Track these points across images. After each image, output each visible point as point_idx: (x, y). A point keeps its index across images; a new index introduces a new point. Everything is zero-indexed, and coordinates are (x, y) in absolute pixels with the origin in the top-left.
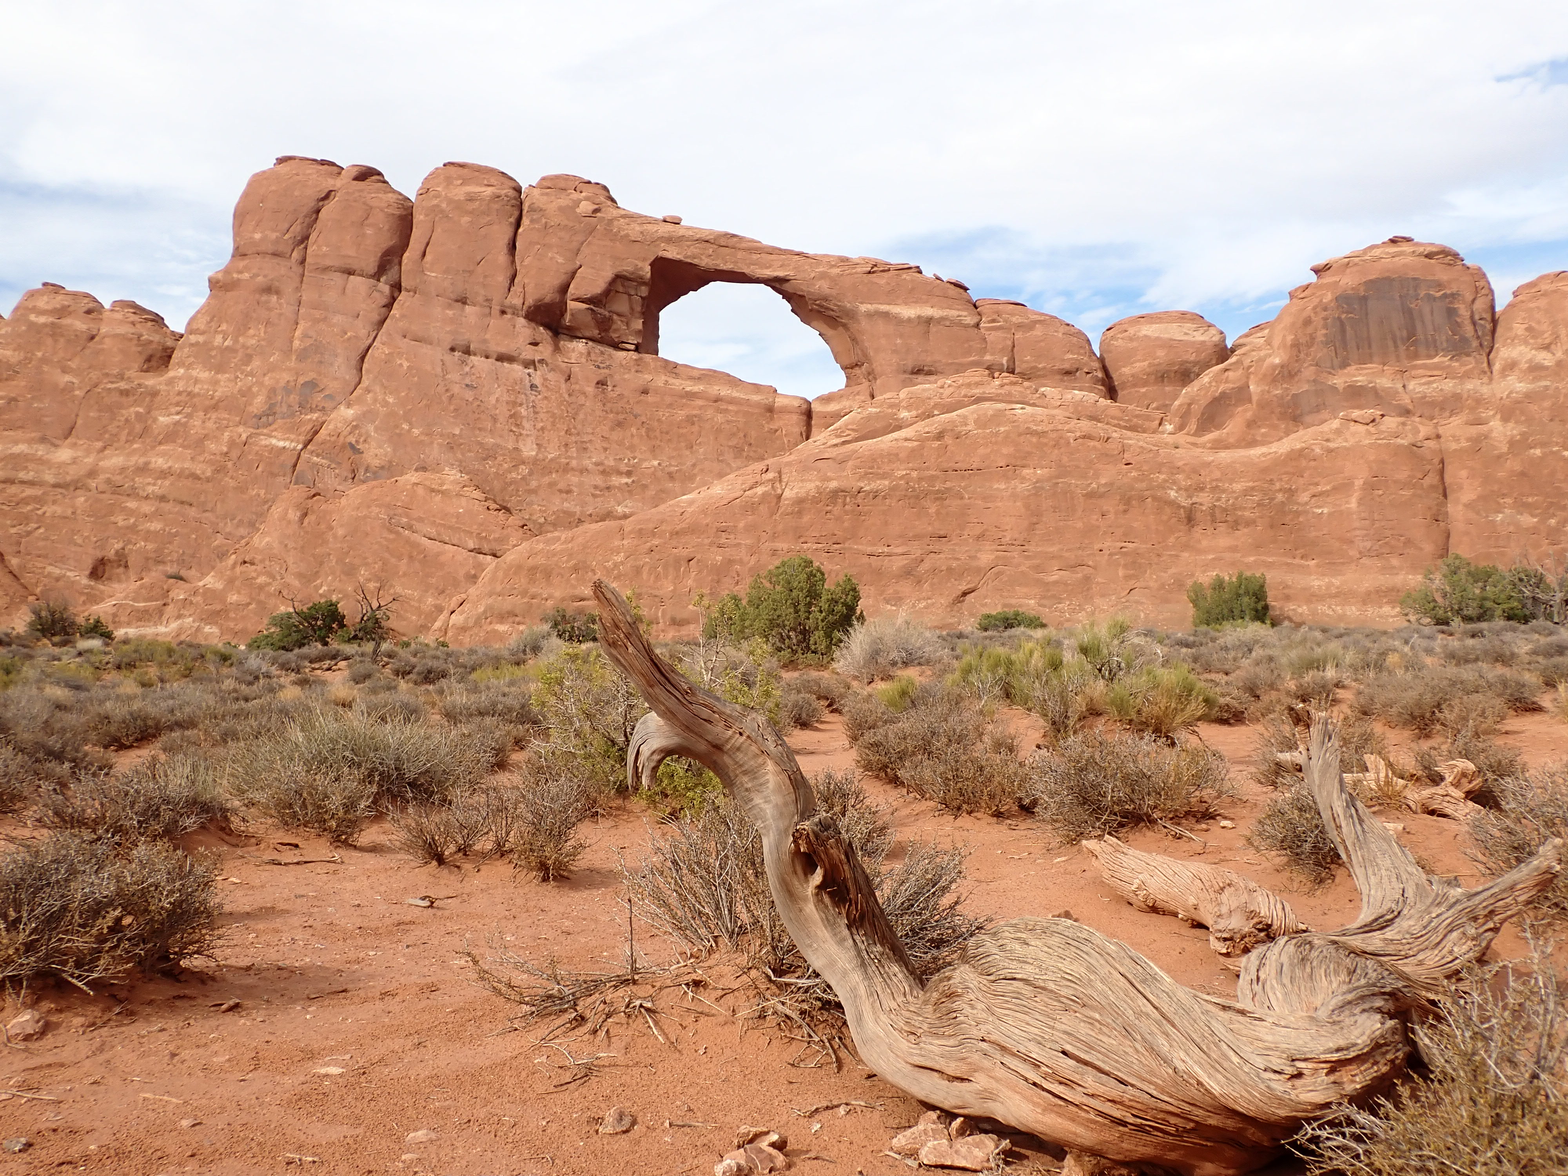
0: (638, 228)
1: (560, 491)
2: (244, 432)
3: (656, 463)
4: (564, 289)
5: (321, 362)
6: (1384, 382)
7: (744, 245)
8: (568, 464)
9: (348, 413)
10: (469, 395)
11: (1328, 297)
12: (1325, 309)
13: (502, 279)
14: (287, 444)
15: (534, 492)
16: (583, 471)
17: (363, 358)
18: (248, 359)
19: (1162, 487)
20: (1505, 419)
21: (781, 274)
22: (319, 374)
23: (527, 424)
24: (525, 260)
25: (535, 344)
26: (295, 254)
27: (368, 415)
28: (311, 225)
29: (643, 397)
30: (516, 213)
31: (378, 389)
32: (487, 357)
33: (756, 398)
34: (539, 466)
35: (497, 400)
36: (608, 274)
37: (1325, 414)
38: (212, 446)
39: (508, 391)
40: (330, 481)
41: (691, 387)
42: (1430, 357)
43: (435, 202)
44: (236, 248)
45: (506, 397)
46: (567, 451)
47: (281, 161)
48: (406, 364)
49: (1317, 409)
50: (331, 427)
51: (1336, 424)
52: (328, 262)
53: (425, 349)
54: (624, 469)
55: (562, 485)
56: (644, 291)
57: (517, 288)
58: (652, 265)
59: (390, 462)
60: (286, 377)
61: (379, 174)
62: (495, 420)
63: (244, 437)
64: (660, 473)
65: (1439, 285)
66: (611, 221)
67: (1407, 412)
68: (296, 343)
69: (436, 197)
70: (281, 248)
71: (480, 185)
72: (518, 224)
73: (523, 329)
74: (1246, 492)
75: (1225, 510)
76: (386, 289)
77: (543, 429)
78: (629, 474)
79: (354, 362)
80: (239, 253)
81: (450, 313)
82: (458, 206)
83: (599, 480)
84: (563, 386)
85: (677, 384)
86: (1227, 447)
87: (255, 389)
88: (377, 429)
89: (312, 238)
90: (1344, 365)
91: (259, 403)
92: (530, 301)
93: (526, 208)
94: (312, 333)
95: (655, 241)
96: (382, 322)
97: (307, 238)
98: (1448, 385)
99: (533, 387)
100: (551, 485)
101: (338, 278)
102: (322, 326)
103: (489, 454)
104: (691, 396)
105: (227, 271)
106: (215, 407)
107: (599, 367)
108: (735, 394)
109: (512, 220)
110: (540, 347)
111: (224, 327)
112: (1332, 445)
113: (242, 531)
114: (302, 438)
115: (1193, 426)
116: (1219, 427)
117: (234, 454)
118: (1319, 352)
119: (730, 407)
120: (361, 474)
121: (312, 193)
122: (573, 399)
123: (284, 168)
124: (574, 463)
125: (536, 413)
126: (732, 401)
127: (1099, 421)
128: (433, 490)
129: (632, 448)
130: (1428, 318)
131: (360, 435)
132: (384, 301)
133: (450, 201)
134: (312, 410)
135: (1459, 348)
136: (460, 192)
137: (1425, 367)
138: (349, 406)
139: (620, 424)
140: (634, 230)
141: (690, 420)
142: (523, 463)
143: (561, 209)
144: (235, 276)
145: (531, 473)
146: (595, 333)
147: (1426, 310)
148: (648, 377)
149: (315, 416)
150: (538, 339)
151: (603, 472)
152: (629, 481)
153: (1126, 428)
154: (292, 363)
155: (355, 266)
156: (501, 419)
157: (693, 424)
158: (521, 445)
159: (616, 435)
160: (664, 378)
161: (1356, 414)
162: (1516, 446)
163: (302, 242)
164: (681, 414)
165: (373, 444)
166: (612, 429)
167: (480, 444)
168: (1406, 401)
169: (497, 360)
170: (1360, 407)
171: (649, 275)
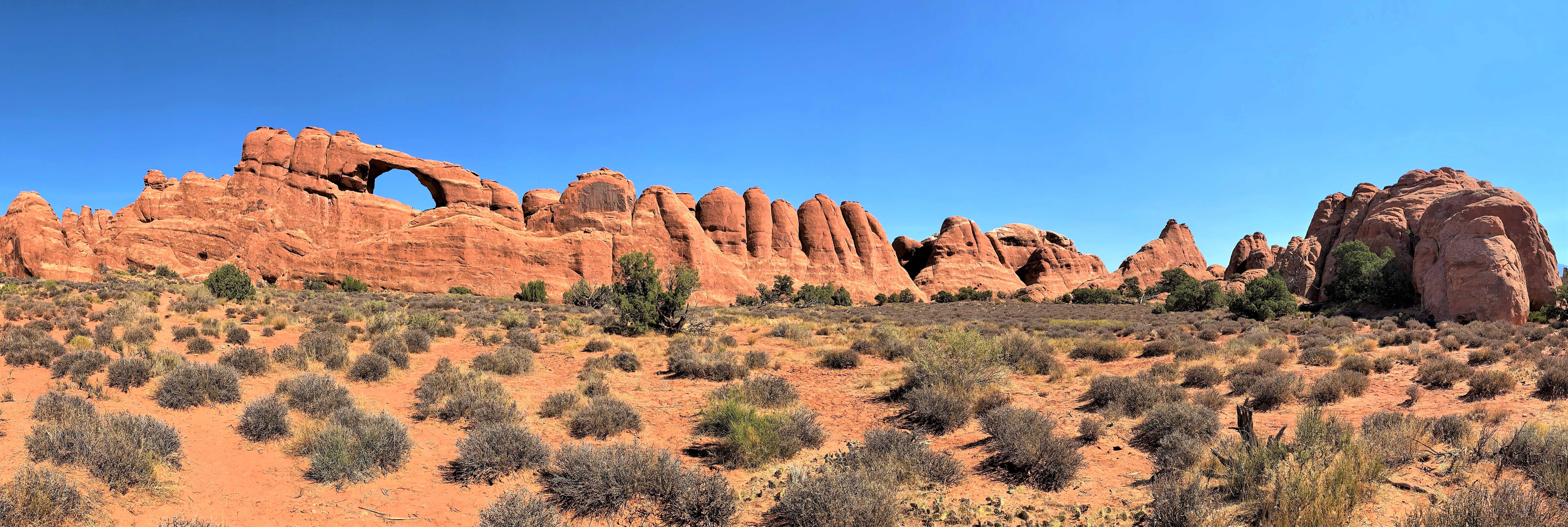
2: (240, 216)
3: (367, 230)
4: (341, 171)
5: (265, 194)
6: (597, 219)
7: (402, 156)
10: (308, 205)
13: (320, 166)
15: (327, 237)
16: (343, 232)
17: (277, 192)
21: (413, 166)
22: (264, 197)
23: (326, 216)
24: (329, 160)
25: (331, 189)
26: (259, 159)
28: (264, 149)
29: (365, 208)
31: (281, 202)
33: (404, 209)
34: (329, 229)
35: (317, 207)
36: (356, 166)
37: (577, 228)
38: (231, 220)
39: (322, 204)
40: (264, 232)
43: (302, 140)
45: (320, 207)
48: (289, 195)
49: (575, 226)
51: (580, 232)
52: (268, 161)
53: (297, 190)
54: (356, 232)
55: (335, 236)
56: (368, 172)
57: (327, 170)
58: (370, 162)
60: (254, 198)
62: (316, 215)
64: (368, 234)
66: (357, 147)
70: (255, 157)
71: (316, 134)
73: (327, 183)
76: (285, 170)
78: (358, 234)
79: (274, 194)
81: (306, 178)
82: (308, 142)
83: (348, 236)
84: (339, 204)
85: (377, 204)
88: (279, 215)
92: (330, 175)
93: (331, 142)
94: (262, 184)
95: (372, 154)
96: (283, 181)
97: (263, 153)
99: (329, 203)
100: (332, 236)
101: (272, 167)
103: (313, 225)
104: (381, 207)
107: (353, 199)
108: (397, 208)
109: (326, 146)
112: (578, 239)
114: (257, 218)
117: (237, 223)
119: (394, 212)
120: (274, 230)
122: (341, 208)
125: (329, 212)
126: (394, 210)
131: (274, 217)
132: (285, 174)
133: (306, 140)
134: (261, 209)
136: (309, 137)
138: (272, 208)
140: (365, 150)
143: (341, 143)
144: (242, 166)
145: (326, 232)
146: (352, 186)
148: (367, 201)
151: (350, 233)
154: (256, 194)
155: (277, 162)
156: (319, 214)
157: (381, 217)
158: (324, 222)
159: (355, 221)
160: (372, 201)
161: (587, 229)
163: (261, 155)
164: (377, 214)
165: (278, 221)
166: (354, 218)
167: (310, 221)
168: (603, 225)
169: (319, 194)
170: (589, 226)
171: (369, 167)
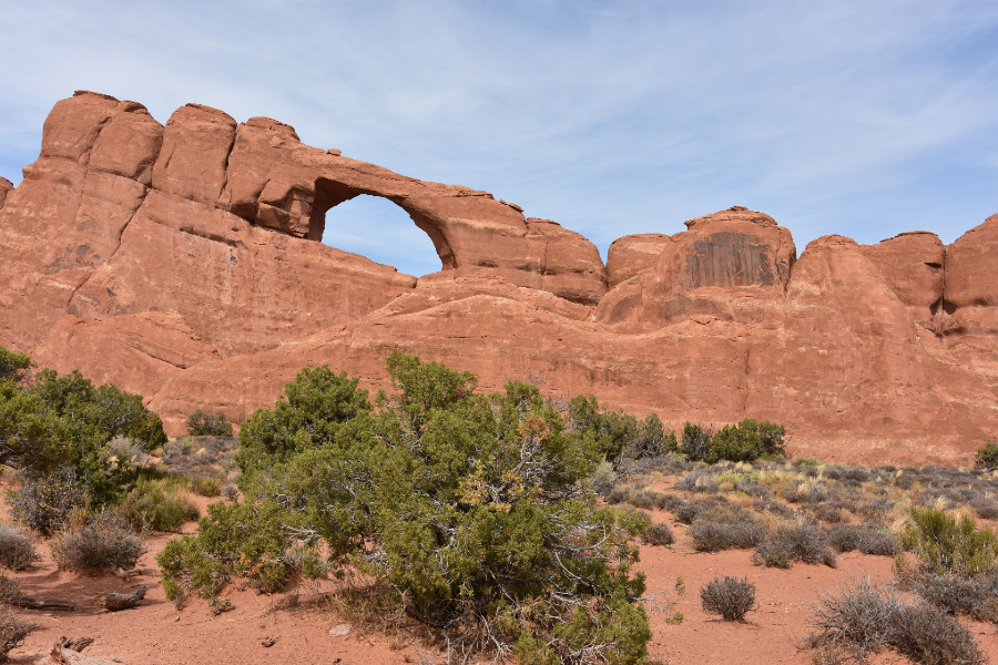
0: (308, 157)
1: (245, 329)
2: (36, 276)
3: (309, 314)
4: (258, 194)
5: (93, 233)
6: (719, 299)
7: (377, 173)
8: (251, 311)
9: (108, 268)
10: (190, 261)
11: (690, 242)
12: (688, 250)
13: (217, 185)
14: (65, 286)
15: (227, 328)
16: (261, 316)
17: (122, 231)
18: (45, 226)
19: (578, 356)
20: (787, 327)
21: (399, 193)
22: (91, 240)
23: (227, 283)
24: (233, 174)
25: (235, 230)
26: (81, 158)
27: (121, 270)
28: (93, 140)
29: (305, 270)
30: (230, 142)
31: (129, 252)
32: (204, 236)
33: (380, 274)
34: (233, 312)
35: (208, 266)
36: (287, 187)
37: (684, 316)
38: (14, 285)
39: (216, 260)
40: (92, 313)
41: (337, 264)
42: (748, 284)
43: (177, 130)
44: (43, 151)
45: (214, 264)
46: (251, 303)
47: (78, 93)
48: (149, 238)
49: (679, 312)
50: (96, 276)
51: (687, 323)
52: (102, 165)
53: (163, 228)
54: (287, 316)
55: (245, 325)
56: (311, 199)
57: (226, 192)
58: (316, 182)
59: (134, 303)
60: (69, 241)
61: (143, 107)
62: (206, 279)
63: (37, 279)
64: (310, 322)
65: (757, 240)
66: (292, 151)
67: (730, 318)
68: (78, 219)
69: (178, 127)
70: (72, 154)
71: (207, 121)
72: (231, 149)
73: (230, 219)
74: (629, 362)
75: (614, 373)
76: (141, 186)
77: (236, 287)
79: (116, 234)
80: (45, 155)
81: (181, 205)
82: (192, 134)
83: (271, 324)
84: (253, 259)
85: (328, 262)
86: (626, 333)
87: (47, 248)
88: (127, 280)
89: (95, 147)
90: (698, 286)
91: (49, 258)
92: (234, 202)
93: (237, 138)
94: (89, 213)
95: (319, 167)
96: (136, 209)
97: (91, 148)
98: (757, 303)
99: (233, 258)
100: (240, 324)
101: (110, 178)
102: (96, 208)
103: (200, 302)
104: (337, 271)
105: (35, 166)
106: (20, 258)
107: (277, 247)
108: (366, 271)
109: (227, 146)
110: (239, 233)
111: (30, 204)
112: (683, 337)
113: (30, 343)
114: (76, 283)
115: (607, 318)
116: (622, 319)
117: (30, 290)
118: (684, 277)
119: (363, 280)
120: (114, 310)
121: (95, 118)
122: (258, 268)
123: (80, 99)
124: (255, 311)
125: (233, 276)
126: (364, 276)
127: (551, 311)
128: (157, 324)
129: (295, 303)
130: (749, 259)
131: (115, 283)
132: (141, 194)
133: (187, 130)
134: (86, 265)
135: (766, 279)
136: (194, 125)
137: (746, 290)
138: (109, 263)
139: (288, 287)
140: (306, 159)
141: (335, 287)
142: (222, 309)
143: (259, 141)
144: (40, 169)
145: (226, 317)
146: (278, 224)
147: (748, 254)
148: (309, 256)
149: (85, 268)
150: (238, 227)
151: (275, 319)
152: (290, 325)
153: (566, 316)
154: (73, 232)
155: (121, 169)
156: (210, 278)
157: (336, 289)
158: (221, 297)
159: (285, 294)
160: (320, 257)
161: (700, 317)
162: (792, 344)
163: (87, 150)
164: (328, 283)
165: (123, 290)
166: (282, 290)
167: (195, 295)
168: (731, 311)
169: (210, 239)
170: (704, 313)
171: (313, 189)
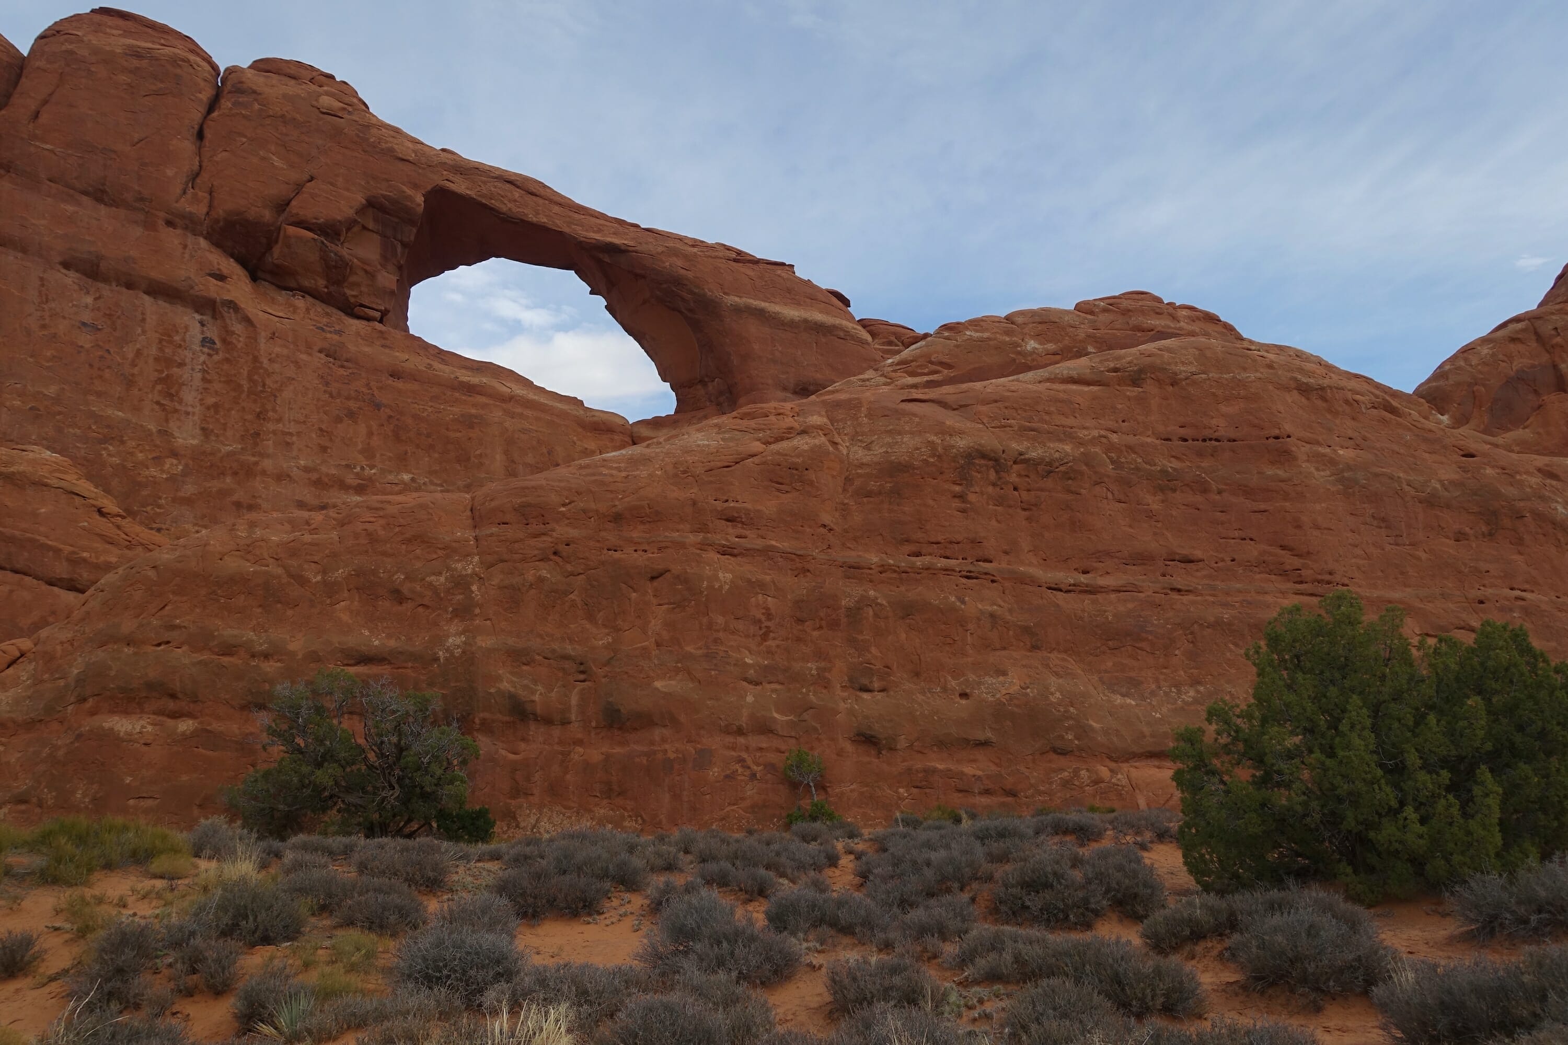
3: (407, 477)
8: (256, 463)
10: (84, 338)
13: (174, 174)
23: (189, 396)
24: (217, 158)
25: (218, 275)
32: (129, 285)
34: (203, 463)
36: (358, 198)
39: (161, 341)
41: (467, 379)
45: (153, 350)
46: (256, 444)
53: (11, 258)
54: (351, 480)
56: (408, 235)
57: (198, 191)
58: (428, 196)
66: (365, 127)
69: (75, 43)
72: (212, 108)
73: (203, 252)
77: (216, 406)
81: (69, 208)
82: (108, 57)
92: (217, 215)
99: (207, 342)
104: (470, 388)
107: (322, 328)
110: (227, 283)
136: (115, 43)
139: (351, 415)
140: (400, 147)
143: (288, 98)
146: (321, 284)
148: (399, 356)
150: (225, 272)
151: (317, 483)
156: (142, 383)
157: (470, 426)
158: (173, 426)
159: (344, 430)
164: (452, 411)
166: (339, 420)
167: (98, 418)
169: (147, 293)
171: (421, 209)
